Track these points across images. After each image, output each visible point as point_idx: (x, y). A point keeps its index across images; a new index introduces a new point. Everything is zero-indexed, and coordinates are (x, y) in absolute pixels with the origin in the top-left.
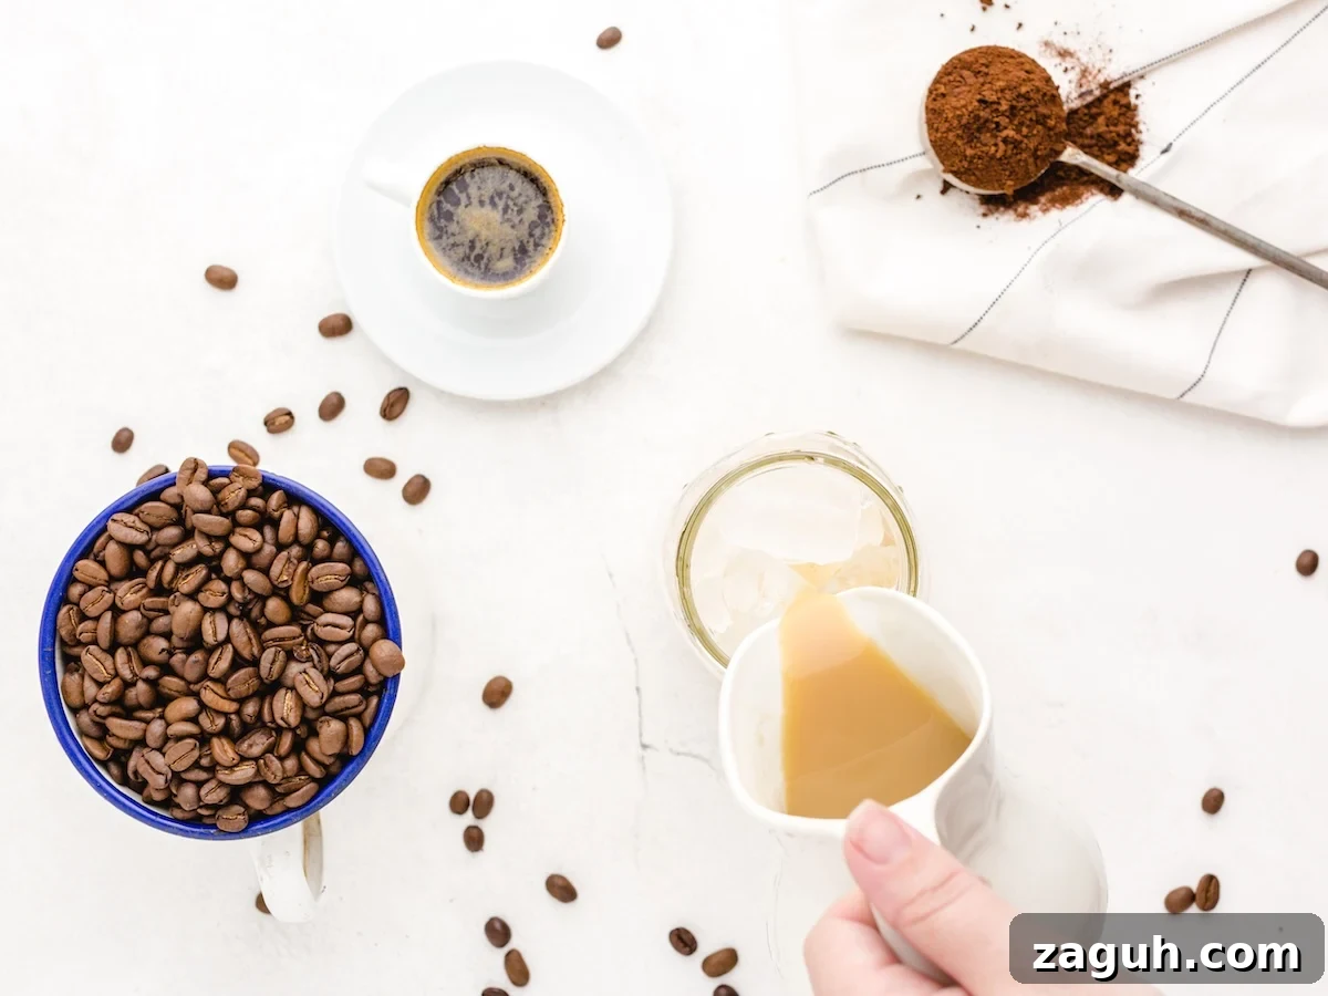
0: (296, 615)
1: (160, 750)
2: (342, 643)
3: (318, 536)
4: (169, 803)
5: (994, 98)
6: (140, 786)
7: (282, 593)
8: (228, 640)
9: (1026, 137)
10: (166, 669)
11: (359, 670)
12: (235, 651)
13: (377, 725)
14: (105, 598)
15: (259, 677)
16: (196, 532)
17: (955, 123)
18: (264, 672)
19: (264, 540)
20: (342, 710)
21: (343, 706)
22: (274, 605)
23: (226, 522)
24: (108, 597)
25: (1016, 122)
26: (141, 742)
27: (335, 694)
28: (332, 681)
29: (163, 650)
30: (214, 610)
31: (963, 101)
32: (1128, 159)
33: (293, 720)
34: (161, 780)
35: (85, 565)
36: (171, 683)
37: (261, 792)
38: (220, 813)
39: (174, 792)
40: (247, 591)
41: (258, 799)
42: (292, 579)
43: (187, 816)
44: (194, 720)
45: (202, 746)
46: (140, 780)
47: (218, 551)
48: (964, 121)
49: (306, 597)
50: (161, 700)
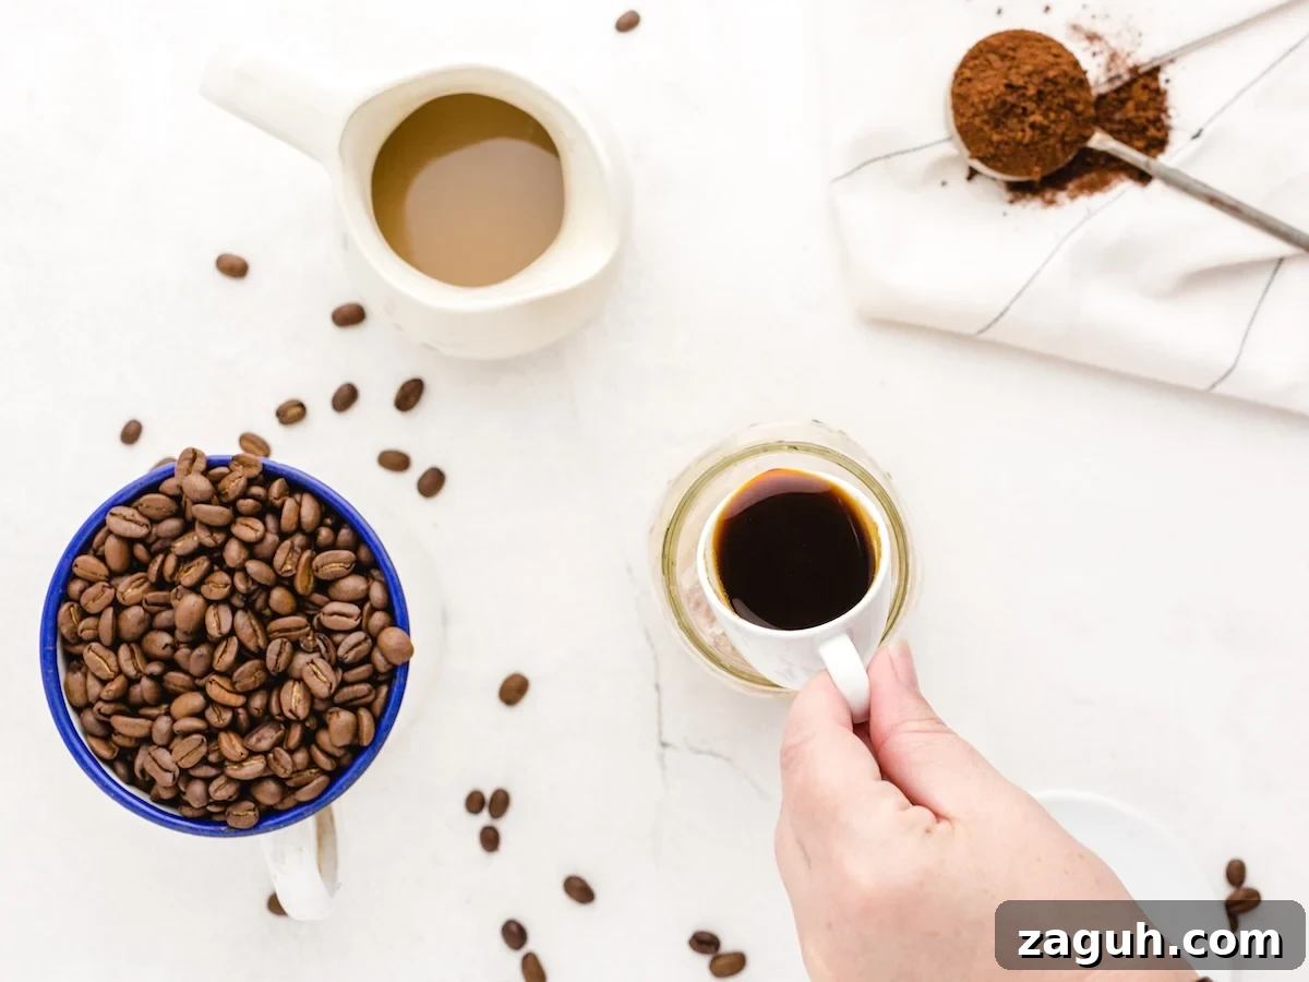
0: (302, 605)
1: (167, 747)
2: (348, 632)
3: (321, 524)
4: (177, 801)
5: (1020, 82)
6: (147, 784)
7: (287, 583)
8: (233, 632)
9: (1054, 122)
10: (171, 664)
11: (367, 659)
12: (241, 645)
13: (387, 715)
14: (106, 594)
15: (264, 668)
16: (197, 524)
17: (981, 108)
18: (270, 664)
19: (266, 530)
20: (351, 700)
21: (351, 696)
22: (278, 595)
23: (227, 512)
24: (109, 592)
25: (1043, 107)
26: (147, 740)
27: (343, 684)
28: (340, 672)
29: (167, 645)
30: (216, 603)
31: (990, 84)
32: (1157, 145)
33: (302, 712)
34: (168, 778)
35: (84, 561)
36: (176, 678)
37: (271, 787)
38: (230, 809)
39: (182, 789)
40: (250, 582)
41: (268, 793)
42: (296, 568)
43: (196, 814)
44: (200, 715)
45: (209, 742)
46: (147, 779)
47: (219, 542)
48: (990, 106)
49: (311, 586)
50: (166, 696)
